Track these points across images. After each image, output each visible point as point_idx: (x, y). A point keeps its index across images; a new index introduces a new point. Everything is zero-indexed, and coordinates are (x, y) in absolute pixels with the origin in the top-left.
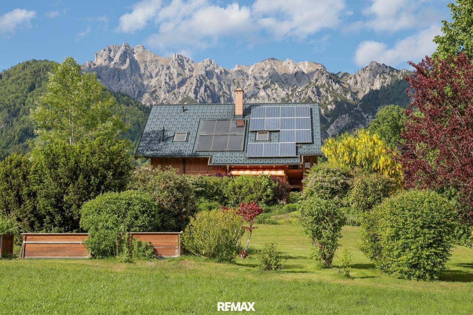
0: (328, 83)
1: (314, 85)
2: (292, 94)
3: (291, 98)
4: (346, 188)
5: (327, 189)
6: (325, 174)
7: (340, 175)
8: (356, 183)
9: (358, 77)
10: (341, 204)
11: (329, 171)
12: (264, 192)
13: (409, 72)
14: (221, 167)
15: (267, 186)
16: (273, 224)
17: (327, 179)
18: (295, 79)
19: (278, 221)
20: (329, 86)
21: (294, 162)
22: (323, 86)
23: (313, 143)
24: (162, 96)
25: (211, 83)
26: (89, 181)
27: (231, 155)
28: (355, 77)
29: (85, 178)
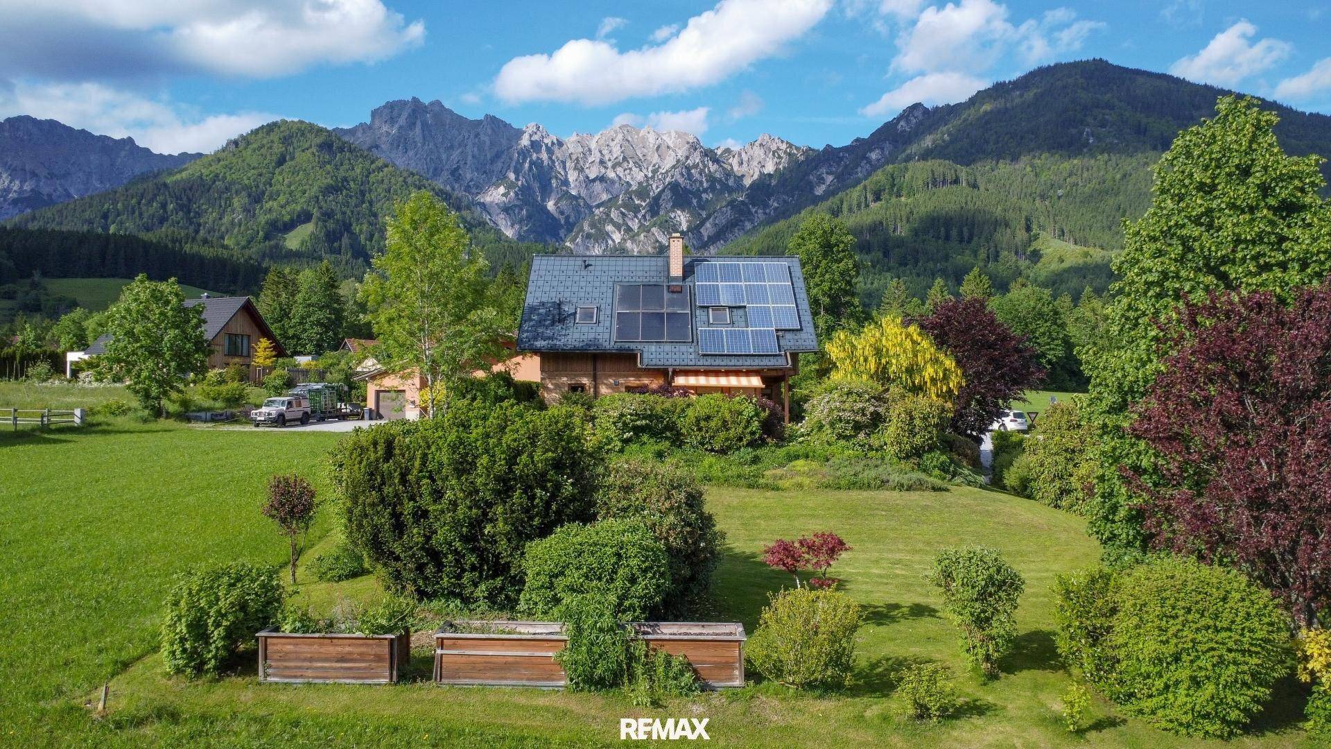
0: (703, 162)
1: (683, 164)
2: (653, 177)
3: (651, 182)
4: (877, 420)
5: (848, 422)
6: (845, 397)
7: (868, 400)
8: (896, 412)
9: (743, 155)
10: (870, 445)
11: (852, 393)
12: (746, 427)
13: (813, 150)
14: (658, 370)
15: (751, 418)
16: (773, 489)
17: (847, 405)
18: (656, 155)
19: (781, 483)
20: (705, 166)
21: (776, 363)
22: (696, 166)
23: (801, 330)
24: (469, 176)
25: (538, 158)
26: (532, 498)
27: (674, 350)
28: (740, 154)
29: (525, 492)
